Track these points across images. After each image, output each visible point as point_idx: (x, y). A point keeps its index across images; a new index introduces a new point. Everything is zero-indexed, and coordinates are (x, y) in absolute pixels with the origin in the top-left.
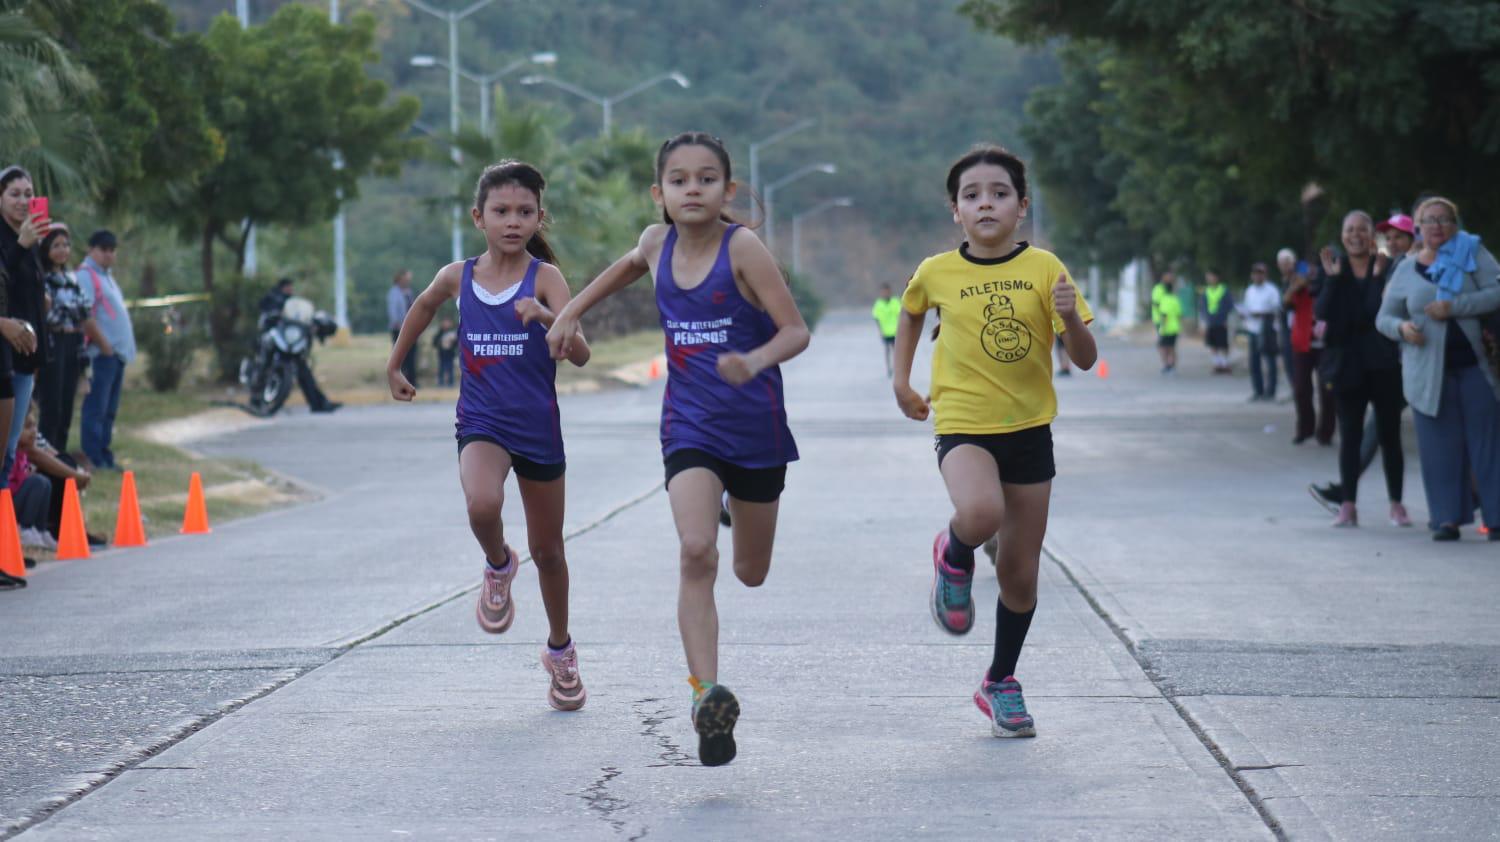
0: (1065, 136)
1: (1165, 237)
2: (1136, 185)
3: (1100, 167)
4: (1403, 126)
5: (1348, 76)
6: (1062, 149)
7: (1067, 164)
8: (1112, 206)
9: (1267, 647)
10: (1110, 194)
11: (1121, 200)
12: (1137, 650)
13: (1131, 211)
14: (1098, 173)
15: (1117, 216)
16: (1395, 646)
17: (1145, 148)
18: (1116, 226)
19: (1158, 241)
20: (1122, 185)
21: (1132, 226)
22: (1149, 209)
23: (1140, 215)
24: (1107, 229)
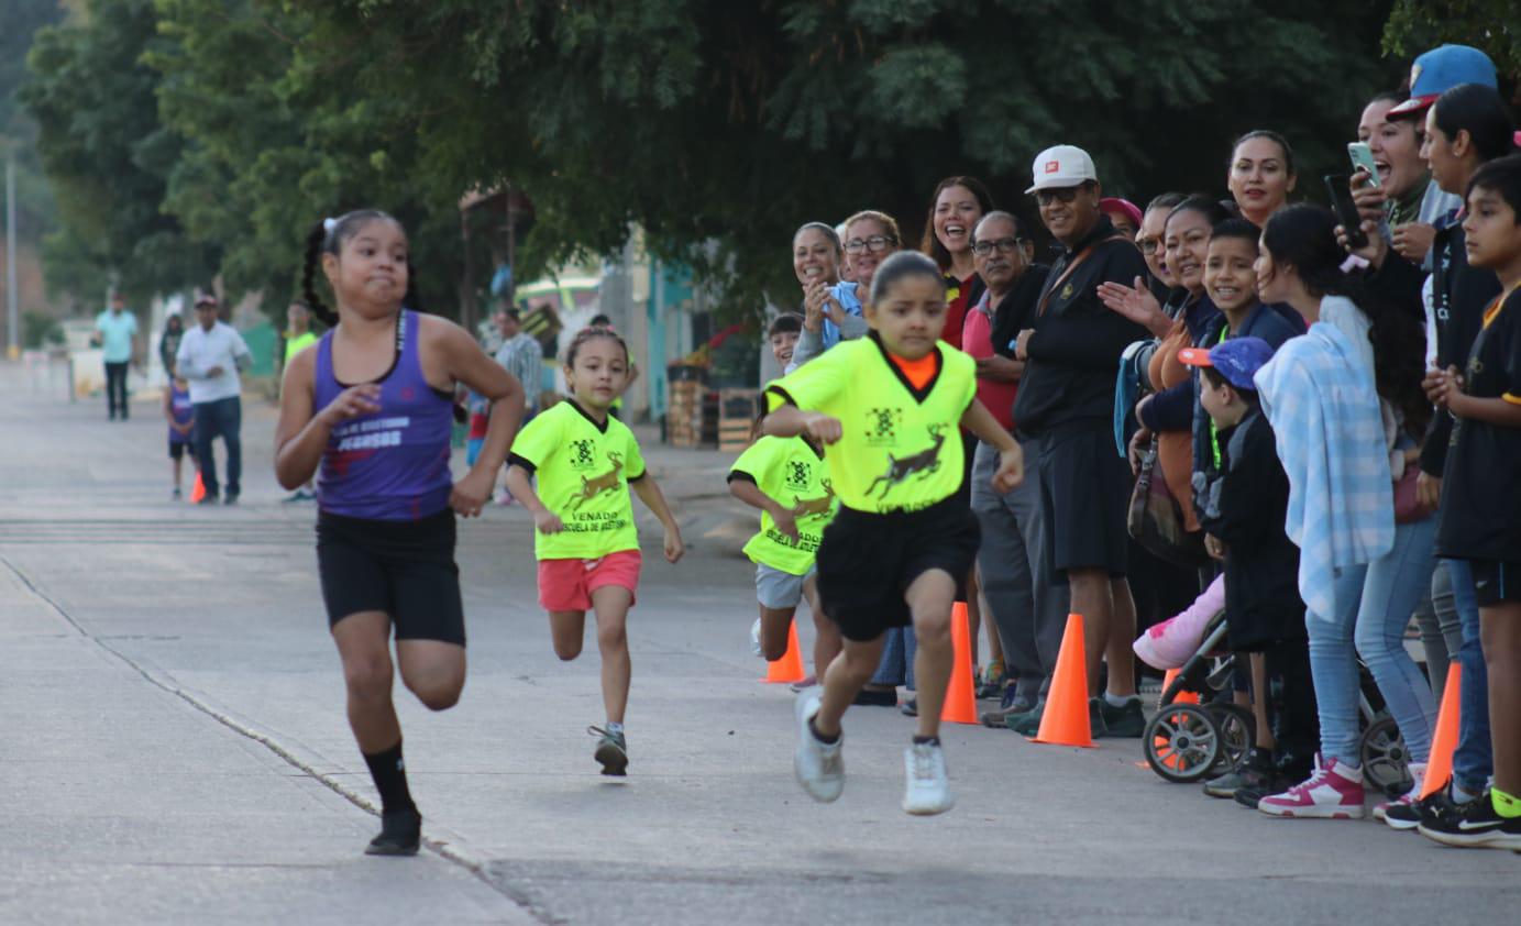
0: (88, 103)
1: (242, 256)
2: (196, 177)
3: (142, 149)
4: (666, 97)
5: (588, 20)
6: (83, 121)
7: (90, 144)
8: (163, 209)
9: (688, 874)
10: (157, 192)
11: (172, 202)
12: (491, 877)
13: (191, 218)
14: (137, 160)
15: (172, 223)
16: (878, 874)
17: (222, 123)
18: (168, 237)
19: (227, 262)
20: (173, 177)
21: (193, 238)
22: (218, 212)
23: (205, 221)
24: (152, 241)
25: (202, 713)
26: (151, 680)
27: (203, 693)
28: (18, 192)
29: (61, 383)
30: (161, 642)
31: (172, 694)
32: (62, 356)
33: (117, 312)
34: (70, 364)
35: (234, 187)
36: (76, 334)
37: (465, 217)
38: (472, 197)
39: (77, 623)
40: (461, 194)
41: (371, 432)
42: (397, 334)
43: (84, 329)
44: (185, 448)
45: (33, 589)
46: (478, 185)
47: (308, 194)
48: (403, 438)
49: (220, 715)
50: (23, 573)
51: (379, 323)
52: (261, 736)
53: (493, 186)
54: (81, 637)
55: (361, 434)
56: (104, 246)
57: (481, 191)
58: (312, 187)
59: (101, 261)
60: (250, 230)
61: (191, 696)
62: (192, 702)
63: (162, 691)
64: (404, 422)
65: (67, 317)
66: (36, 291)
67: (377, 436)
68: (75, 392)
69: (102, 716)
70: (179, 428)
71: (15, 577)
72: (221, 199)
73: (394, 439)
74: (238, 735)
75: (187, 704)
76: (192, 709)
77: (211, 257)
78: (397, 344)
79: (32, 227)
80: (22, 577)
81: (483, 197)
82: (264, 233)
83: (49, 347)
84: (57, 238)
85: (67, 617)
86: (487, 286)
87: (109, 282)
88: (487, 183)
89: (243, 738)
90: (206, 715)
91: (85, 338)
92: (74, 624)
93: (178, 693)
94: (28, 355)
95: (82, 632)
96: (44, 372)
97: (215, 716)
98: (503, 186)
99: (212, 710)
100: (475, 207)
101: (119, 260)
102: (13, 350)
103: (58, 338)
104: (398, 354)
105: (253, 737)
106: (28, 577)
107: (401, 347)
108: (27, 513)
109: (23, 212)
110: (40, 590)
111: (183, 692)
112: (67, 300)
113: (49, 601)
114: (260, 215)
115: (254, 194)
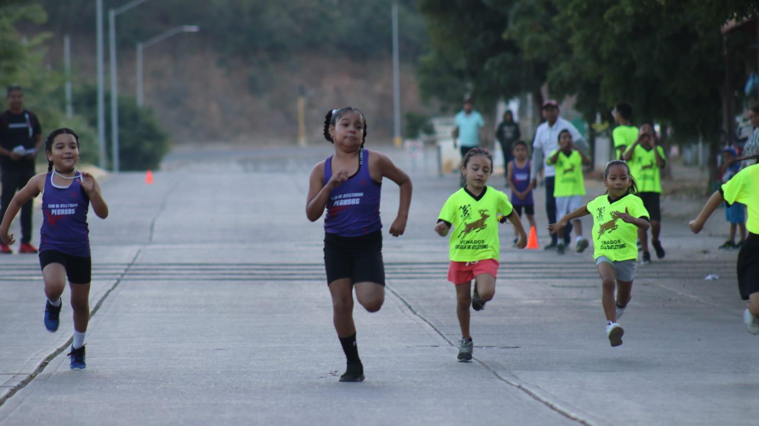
1: (562, 69)
2: (528, 12)
8: (505, 36)
10: (500, 24)
11: (512, 30)
15: (512, 47)
18: (509, 57)
19: (551, 75)
20: (512, 13)
21: (527, 57)
22: (545, 38)
23: (535, 44)
24: (497, 60)
25: (537, 402)
26: (500, 378)
27: (538, 387)
28: (401, 25)
29: (432, 163)
30: (507, 350)
31: (515, 389)
32: (432, 143)
33: (469, 112)
34: (439, 149)
35: (556, 19)
36: (443, 128)
37: (725, 39)
38: (732, 23)
39: (446, 336)
40: (724, 22)
41: (347, 198)
42: (359, 158)
43: (448, 124)
44: (523, 209)
45: (415, 313)
46: (735, 15)
47: (610, 23)
48: (360, 201)
49: (551, 402)
50: (406, 300)
51: (352, 154)
52: (581, 418)
53: (747, 16)
54: (449, 347)
55: (344, 199)
56: (462, 63)
57: (737, 20)
58: (613, 19)
59: (460, 74)
60: (568, 51)
61: (529, 389)
62: (530, 394)
63: (508, 386)
64: (361, 194)
65: (436, 115)
66: (414, 96)
67: (349, 200)
68: (442, 168)
69: (465, 404)
70: (518, 194)
71: (401, 303)
72: (547, 28)
73: (356, 202)
74: (563, 418)
75: (527, 395)
76: (530, 399)
77: (540, 71)
78: (360, 162)
79: (410, 52)
80: (406, 304)
81: (740, 23)
82: (578, 52)
83: (423, 137)
84: (427, 59)
85: (439, 332)
86: (742, 89)
87: (466, 90)
88: (743, 13)
89: (567, 420)
90: (540, 403)
91: (449, 130)
92: (444, 338)
93: (519, 387)
94: (408, 143)
95: (450, 342)
96: (420, 155)
97: (546, 404)
98: (754, 15)
99: (545, 399)
100: (733, 31)
101: (473, 73)
102: (398, 140)
103: (430, 131)
104: (360, 166)
105: (575, 419)
106: (410, 303)
107: (361, 163)
108: (409, 258)
109: (403, 39)
110: (418, 313)
111: (524, 386)
112: (436, 103)
113: (425, 320)
114: (575, 40)
115: (571, 24)
